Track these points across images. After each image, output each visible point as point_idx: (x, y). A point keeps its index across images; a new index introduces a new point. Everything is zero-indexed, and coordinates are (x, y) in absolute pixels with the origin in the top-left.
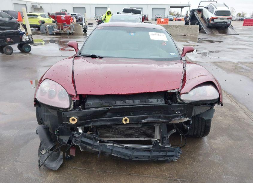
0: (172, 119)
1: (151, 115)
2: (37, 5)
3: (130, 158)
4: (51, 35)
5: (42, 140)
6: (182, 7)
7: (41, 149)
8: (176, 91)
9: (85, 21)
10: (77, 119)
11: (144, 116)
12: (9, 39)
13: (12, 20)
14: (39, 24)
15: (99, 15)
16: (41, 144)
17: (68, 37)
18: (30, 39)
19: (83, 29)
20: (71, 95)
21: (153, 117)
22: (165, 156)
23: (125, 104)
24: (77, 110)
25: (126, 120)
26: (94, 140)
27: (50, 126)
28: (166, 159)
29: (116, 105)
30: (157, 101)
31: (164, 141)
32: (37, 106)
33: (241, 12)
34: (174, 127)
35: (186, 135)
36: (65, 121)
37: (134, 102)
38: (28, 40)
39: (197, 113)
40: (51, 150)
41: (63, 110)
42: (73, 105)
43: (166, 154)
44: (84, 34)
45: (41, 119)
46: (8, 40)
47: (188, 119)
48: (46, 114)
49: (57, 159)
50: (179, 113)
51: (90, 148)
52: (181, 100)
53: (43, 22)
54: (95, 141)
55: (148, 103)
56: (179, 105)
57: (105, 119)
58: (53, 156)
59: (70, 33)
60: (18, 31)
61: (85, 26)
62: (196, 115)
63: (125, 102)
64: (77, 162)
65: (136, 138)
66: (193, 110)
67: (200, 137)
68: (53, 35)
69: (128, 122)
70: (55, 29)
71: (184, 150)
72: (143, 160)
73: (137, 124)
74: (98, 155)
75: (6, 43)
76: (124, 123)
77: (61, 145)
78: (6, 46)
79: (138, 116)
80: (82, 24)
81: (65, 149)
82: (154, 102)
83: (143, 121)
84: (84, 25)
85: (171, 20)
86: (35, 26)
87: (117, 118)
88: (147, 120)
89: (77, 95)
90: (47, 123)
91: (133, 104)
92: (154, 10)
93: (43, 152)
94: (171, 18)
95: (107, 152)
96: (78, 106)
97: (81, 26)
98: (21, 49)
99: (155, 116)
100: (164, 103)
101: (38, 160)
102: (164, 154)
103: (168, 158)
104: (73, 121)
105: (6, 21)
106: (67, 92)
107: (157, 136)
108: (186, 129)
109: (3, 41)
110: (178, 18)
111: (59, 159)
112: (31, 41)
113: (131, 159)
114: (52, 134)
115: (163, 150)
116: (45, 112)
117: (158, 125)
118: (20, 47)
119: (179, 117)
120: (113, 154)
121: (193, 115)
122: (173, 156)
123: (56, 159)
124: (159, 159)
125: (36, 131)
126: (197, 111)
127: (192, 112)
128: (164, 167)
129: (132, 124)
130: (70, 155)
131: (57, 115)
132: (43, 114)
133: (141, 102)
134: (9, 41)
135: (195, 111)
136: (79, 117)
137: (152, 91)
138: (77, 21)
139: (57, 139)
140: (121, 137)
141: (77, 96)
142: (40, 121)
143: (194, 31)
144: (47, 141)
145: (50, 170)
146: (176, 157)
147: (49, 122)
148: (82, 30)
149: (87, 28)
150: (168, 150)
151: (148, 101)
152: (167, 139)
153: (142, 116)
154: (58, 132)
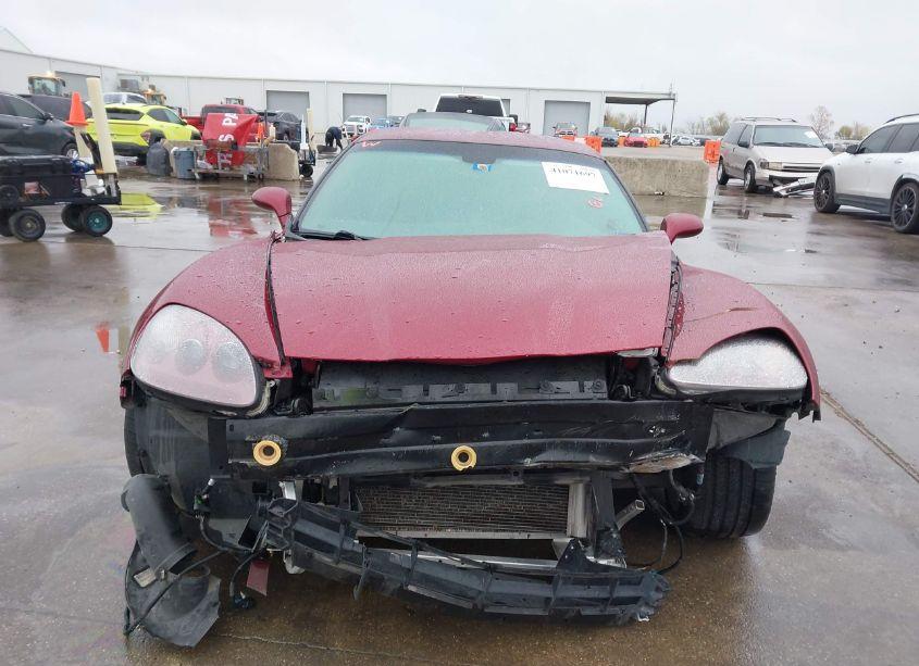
0: (636, 455)
1: (558, 440)
2: (140, 80)
3: (475, 605)
4: (184, 180)
5: (144, 530)
6: (647, 102)
7: (135, 566)
8: (650, 353)
9: (307, 138)
10: (281, 447)
11: (530, 445)
12: (34, 184)
13: (50, 124)
14: (143, 143)
15: (356, 120)
16: (137, 548)
17: (246, 189)
18: (109, 189)
19: (300, 162)
20: (263, 360)
21: (566, 447)
22: (607, 599)
23: (461, 398)
24: (280, 415)
25: (463, 456)
26: (342, 531)
27: (174, 480)
28: (611, 610)
29: (428, 399)
30: (582, 390)
31: (604, 544)
32: (132, 406)
33: (851, 125)
34: (640, 493)
35: (680, 523)
36: (237, 457)
37: (494, 390)
38: (103, 193)
39: (727, 439)
40: (176, 569)
41: (229, 413)
42: (267, 395)
43: (611, 593)
44: (302, 182)
45: (145, 454)
46: (31, 187)
47: (693, 457)
48: (162, 433)
49: (197, 605)
50: (661, 435)
51: (327, 559)
52: (670, 384)
53: (157, 137)
54: (346, 534)
55: (547, 397)
56: (661, 404)
57: (386, 452)
58: (181, 594)
59: (251, 177)
60: (68, 160)
61: (307, 154)
62: (722, 445)
63: (461, 390)
64: (274, 621)
65: (497, 531)
66: (713, 426)
67: (733, 536)
68: (193, 180)
69: (472, 463)
70: (198, 161)
71: (676, 583)
72: (526, 612)
73: (505, 472)
74: (356, 591)
75: (22, 200)
76: (459, 466)
77: (216, 550)
78: (22, 209)
79: (511, 442)
80: (296, 147)
81: (230, 566)
82: (567, 390)
83: (529, 462)
84: (305, 151)
85: (609, 143)
86: (127, 151)
87: (430, 447)
88: (543, 457)
89: (285, 360)
90: (167, 468)
91: (494, 397)
92: (552, 108)
93: (145, 579)
94: (609, 136)
95: (390, 579)
96: (286, 401)
97: (294, 151)
98: (75, 224)
99: (573, 443)
100: (605, 396)
101: (124, 610)
102: (604, 595)
103: (616, 610)
104: (266, 454)
105: (27, 128)
106: (248, 350)
107: (578, 524)
108: (681, 504)
109: (13, 192)
110: (634, 137)
111: (203, 605)
112: (114, 195)
113: (480, 607)
114: (180, 511)
115: (601, 577)
116: (158, 427)
117: (581, 481)
118: (70, 217)
119: (660, 450)
120: (412, 588)
121: (711, 445)
122: (635, 600)
123: (193, 606)
124: (583, 613)
125: (124, 496)
126: (728, 430)
127: (707, 434)
128: (604, 641)
129: (487, 472)
130: (246, 590)
131: (205, 436)
132: (153, 433)
133: (520, 391)
134: (32, 192)
135: (718, 432)
136: (290, 441)
137: (563, 352)
138: (280, 137)
139: (202, 528)
140: (439, 529)
141: (283, 364)
142: (139, 460)
143: (693, 180)
144: (161, 534)
145: (169, 647)
146: (647, 604)
147: (172, 464)
148: (296, 166)
149: (314, 161)
150: (616, 580)
151: (547, 388)
152: (615, 536)
153: (526, 441)
154: (206, 502)
